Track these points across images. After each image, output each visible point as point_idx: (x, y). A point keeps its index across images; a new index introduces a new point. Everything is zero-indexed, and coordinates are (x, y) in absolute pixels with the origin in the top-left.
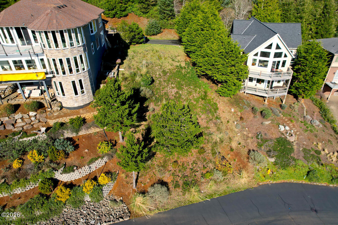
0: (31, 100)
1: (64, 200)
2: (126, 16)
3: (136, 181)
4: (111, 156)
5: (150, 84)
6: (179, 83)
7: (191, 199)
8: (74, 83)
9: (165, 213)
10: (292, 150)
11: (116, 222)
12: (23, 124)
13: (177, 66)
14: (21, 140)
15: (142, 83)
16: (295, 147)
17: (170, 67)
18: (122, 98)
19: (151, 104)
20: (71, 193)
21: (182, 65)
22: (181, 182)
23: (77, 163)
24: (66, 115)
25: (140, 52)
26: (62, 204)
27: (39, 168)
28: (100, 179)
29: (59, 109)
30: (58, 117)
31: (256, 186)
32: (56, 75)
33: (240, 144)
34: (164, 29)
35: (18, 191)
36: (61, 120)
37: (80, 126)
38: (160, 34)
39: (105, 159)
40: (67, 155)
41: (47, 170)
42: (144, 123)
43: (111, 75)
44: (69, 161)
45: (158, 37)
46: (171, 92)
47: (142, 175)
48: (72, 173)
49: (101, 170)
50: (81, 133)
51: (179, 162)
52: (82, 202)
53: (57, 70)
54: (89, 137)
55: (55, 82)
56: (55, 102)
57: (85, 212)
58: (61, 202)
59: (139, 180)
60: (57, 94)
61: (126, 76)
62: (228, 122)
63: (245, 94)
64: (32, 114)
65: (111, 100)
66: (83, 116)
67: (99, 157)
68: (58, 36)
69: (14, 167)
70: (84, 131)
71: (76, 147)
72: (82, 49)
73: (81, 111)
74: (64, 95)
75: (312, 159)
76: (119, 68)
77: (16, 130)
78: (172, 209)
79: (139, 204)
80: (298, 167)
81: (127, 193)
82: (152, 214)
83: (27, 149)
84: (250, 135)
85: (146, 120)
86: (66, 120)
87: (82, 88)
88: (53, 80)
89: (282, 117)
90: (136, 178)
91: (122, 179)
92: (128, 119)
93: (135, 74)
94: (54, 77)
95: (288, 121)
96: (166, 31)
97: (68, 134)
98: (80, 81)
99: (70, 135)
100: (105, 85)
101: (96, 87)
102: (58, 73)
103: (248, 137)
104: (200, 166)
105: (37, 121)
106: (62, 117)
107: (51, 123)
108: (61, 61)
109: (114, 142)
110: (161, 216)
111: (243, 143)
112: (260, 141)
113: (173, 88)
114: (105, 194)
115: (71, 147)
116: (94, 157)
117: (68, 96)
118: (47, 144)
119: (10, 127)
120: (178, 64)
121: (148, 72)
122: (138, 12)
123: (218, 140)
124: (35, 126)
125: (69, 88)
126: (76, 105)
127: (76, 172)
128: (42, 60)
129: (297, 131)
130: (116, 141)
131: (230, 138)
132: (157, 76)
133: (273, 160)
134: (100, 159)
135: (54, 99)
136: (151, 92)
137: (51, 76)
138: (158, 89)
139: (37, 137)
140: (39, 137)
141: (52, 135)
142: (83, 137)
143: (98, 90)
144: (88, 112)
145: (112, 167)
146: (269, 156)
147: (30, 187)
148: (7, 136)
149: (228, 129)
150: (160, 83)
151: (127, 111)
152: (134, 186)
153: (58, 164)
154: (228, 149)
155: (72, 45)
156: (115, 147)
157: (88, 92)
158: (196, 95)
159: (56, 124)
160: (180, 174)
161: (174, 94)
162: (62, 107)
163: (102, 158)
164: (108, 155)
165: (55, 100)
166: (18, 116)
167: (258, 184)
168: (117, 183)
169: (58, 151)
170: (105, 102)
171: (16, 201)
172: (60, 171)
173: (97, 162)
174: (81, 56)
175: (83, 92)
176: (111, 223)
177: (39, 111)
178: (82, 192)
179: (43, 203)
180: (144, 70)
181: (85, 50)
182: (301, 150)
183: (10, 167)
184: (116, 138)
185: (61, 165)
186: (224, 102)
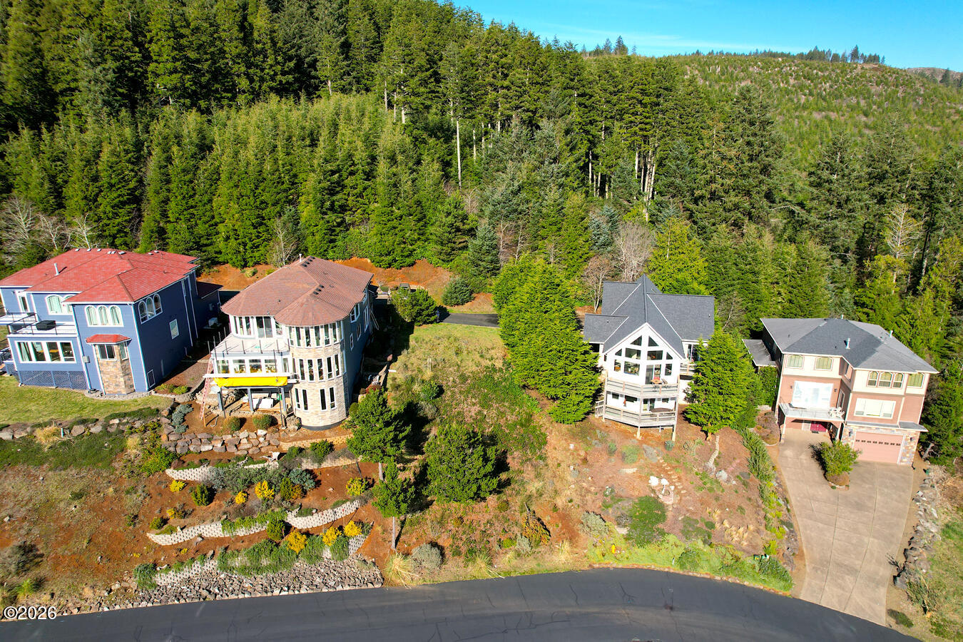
0: (261, 413)
1: (297, 550)
2: (413, 264)
3: (397, 540)
4: (364, 501)
5: (436, 397)
6: (485, 396)
7: (476, 574)
8: (322, 392)
9: (432, 585)
10: (662, 518)
11: (363, 587)
12: (249, 446)
13: (488, 367)
14: (246, 467)
15: (422, 395)
16: (669, 514)
17: (474, 368)
18: (386, 417)
19: (433, 428)
20: (307, 542)
21: (496, 364)
22: (464, 549)
23: (317, 505)
24: (305, 438)
25: (427, 339)
26: (295, 556)
27: (268, 506)
28: (346, 528)
29: (297, 428)
30: (295, 439)
31: (586, 568)
32: (300, 380)
33: (571, 501)
34: (479, 292)
35: (241, 532)
36: (299, 444)
37: (326, 453)
38: (469, 303)
39: (356, 504)
40: (304, 493)
41: (277, 510)
42: (418, 457)
43: (376, 380)
44: (305, 501)
45: (465, 309)
46: (470, 412)
47: (407, 532)
48: (309, 517)
49: (348, 518)
50: (326, 464)
51: (465, 520)
52: (319, 557)
53: (303, 374)
54: (335, 471)
55: (297, 390)
56: (292, 417)
57: (322, 571)
58: (293, 551)
59: (402, 537)
60: (295, 407)
61: (398, 381)
62: (559, 465)
63: (603, 420)
64: (261, 432)
65: (372, 419)
66: (329, 440)
67: (348, 500)
68: (312, 332)
69: (237, 501)
70: (329, 461)
71: (318, 483)
72: (339, 346)
73: (327, 432)
74: (306, 408)
75: (696, 535)
76: (388, 368)
77: (239, 453)
78: (445, 583)
79: (397, 567)
80: (667, 545)
81: (381, 555)
82: (414, 584)
83: (254, 480)
84: (593, 489)
85: (423, 453)
86: (307, 444)
87: (332, 399)
88: (296, 386)
89: (663, 463)
90: (397, 534)
91: (377, 534)
92: (392, 446)
93: (413, 380)
94: (298, 382)
95: (670, 470)
96: (481, 297)
97: (307, 464)
98: (332, 390)
99: (310, 467)
100: (365, 395)
101: (351, 398)
102: (303, 378)
103: (588, 491)
104: (498, 528)
105: (267, 443)
106: (301, 439)
107: (286, 447)
108: (310, 362)
109: (371, 481)
110: (427, 588)
111: (577, 500)
112: (608, 499)
113: (474, 404)
114: (352, 551)
115: (312, 481)
116: (340, 499)
117: (313, 411)
118: (280, 475)
119: (232, 449)
120: (489, 363)
121: (434, 377)
122: (435, 259)
123: (534, 491)
124: (263, 450)
125: (314, 399)
126: (321, 424)
127: (315, 515)
128: (285, 360)
129: (683, 489)
130: (373, 480)
131: (556, 491)
132: (450, 384)
133: (624, 531)
134: (348, 503)
135: (290, 413)
136: (434, 410)
137: (294, 381)
138: (447, 405)
139: (266, 464)
140: (269, 466)
141: (287, 465)
142: (328, 470)
143: (354, 404)
144: (336, 434)
145: (363, 514)
146: (619, 524)
147: (255, 529)
148: (229, 461)
149: (555, 477)
150: (452, 396)
151: (392, 435)
152: (394, 544)
153: (292, 504)
154: (550, 507)
155: (327, 342)
156: (371, 489)
157: (340, 406)
158: (511, 418)
159: (292, 449)
160: (464, 537)
161: (473, 414)
162: (300, 426)
163: (352, 501)
164: (361, 498)
165: (293, 414)
166: (243, 434)
167: (590, 565)
168: (370, 538)
169: (294, 484)
170: (364, 422)
171: (239, 544)
172: (294, 513)
173: (344, 505)
174: (336, 357)
175: (333, 406)
176: (357, 588)
177: (270, 430)
178: (322, 542)
179: (272, 550)
180: (428, 374)
181: (342, 349)
182: (680, 519)
183: (232, 501)
184: (374, 476)
185: (295, 506)
186: (560, 432)
